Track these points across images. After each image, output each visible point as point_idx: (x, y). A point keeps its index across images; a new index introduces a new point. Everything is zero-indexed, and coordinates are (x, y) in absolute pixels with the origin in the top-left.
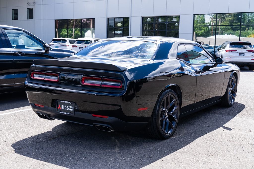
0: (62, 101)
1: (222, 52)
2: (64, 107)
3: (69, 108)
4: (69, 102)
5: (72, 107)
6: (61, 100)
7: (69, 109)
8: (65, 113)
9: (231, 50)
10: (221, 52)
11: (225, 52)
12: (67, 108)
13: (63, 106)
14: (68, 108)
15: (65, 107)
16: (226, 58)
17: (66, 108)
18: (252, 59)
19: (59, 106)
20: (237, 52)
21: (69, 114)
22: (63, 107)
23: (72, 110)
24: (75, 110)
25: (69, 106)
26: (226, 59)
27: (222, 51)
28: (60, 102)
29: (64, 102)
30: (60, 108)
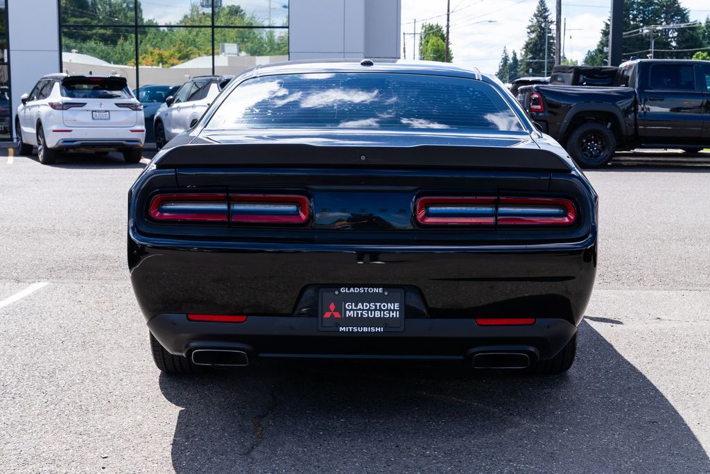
0: (343, 290)
1: (37, 107)
2: (354, 310)
3: (380, 310)
4: (378, 290)
5: (390, 306)
6: (338, 286)
7: (378, 314)
8: (365, 329)
9: (66, 104)
10: (35, 110)
11: (50, 109)
12: (368, 310)
13: (349, 306)
14: (376, 309)
15: (360, 309)
16: (55, 128)
17: (363, 310)
18: (132, 131)
19: (332, 307)
20: (85, 108)
21: (380, 329)
22: (350, 310)
23: (396, 315)
24: (408, 312)
25: (378, 304)
26: (54, 131)
27: (39, 106)
28: (337, 293)
29: (352, 290)
30: (337, 315)
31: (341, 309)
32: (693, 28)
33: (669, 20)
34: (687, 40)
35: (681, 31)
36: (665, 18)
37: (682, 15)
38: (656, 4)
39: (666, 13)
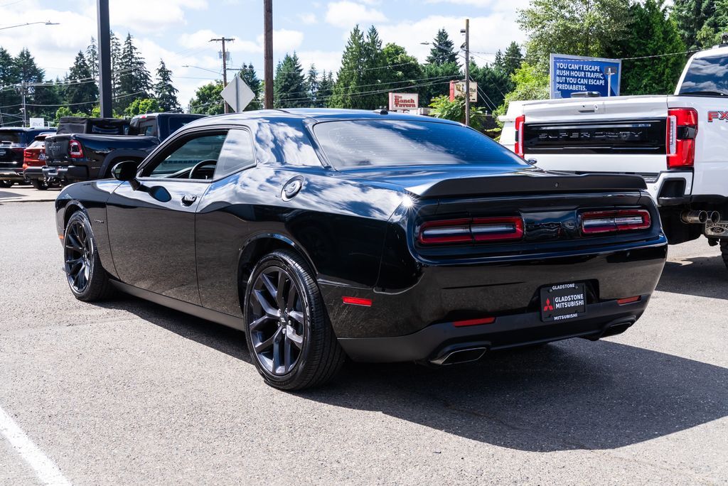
0: (554, 288)
2: (560, 303)
3: (574, 300)
4: (572, 286)
5: (579, 297)
6: (551, 285)
7: (572, 304)
8: (568, 316)
12: (567, 301)
13: (557, 300)
14: (571, 301)
15: (563, 302)
17: (565, 302)
19: (548, 302)
21: (575, 315)
22: (558, 303)
23: (582, 303)
24: (588, 300)
25: (572, 296)
28: (551, 290)
29: (558, 287)
30: (551, 308)
31: (553, 303)
32: (49, 87)
33: (28, 78)
34: (45, 97)
35: (38, 89)
36: (23, 77)
37: (39, 75)
38: (14, 64)
39: (25, 72)
